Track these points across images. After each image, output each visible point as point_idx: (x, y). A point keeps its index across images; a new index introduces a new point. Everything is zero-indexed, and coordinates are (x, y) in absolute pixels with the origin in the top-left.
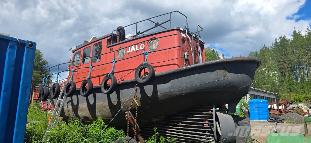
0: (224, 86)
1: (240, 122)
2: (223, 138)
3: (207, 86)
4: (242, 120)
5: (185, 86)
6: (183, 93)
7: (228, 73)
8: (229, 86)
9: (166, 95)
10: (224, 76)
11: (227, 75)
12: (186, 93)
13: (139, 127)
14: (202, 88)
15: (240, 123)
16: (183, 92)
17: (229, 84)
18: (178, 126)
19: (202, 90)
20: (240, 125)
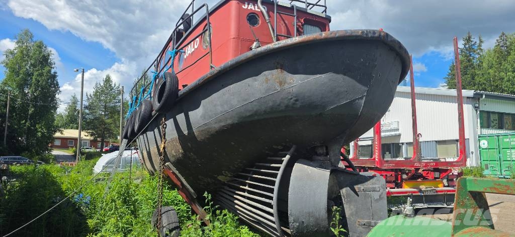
0: (287, 106)
1: (359, 186)
2: (294, 221)
3: (255, 109)
4: (364, 182)
5: (222, 112)
6: (224, 126)
7: (290, 75)
8: (298, 106)
9: (203, 130)
10: (281, 83)
11: (288, 81)
12: (228, 125)
13: (192, 191)
14: (248, 114)
15: (359, 188)
16: (223, 124)
17: (297, 100)
18: (244, 191)
19: (249, 116)
20: (359, 193)
